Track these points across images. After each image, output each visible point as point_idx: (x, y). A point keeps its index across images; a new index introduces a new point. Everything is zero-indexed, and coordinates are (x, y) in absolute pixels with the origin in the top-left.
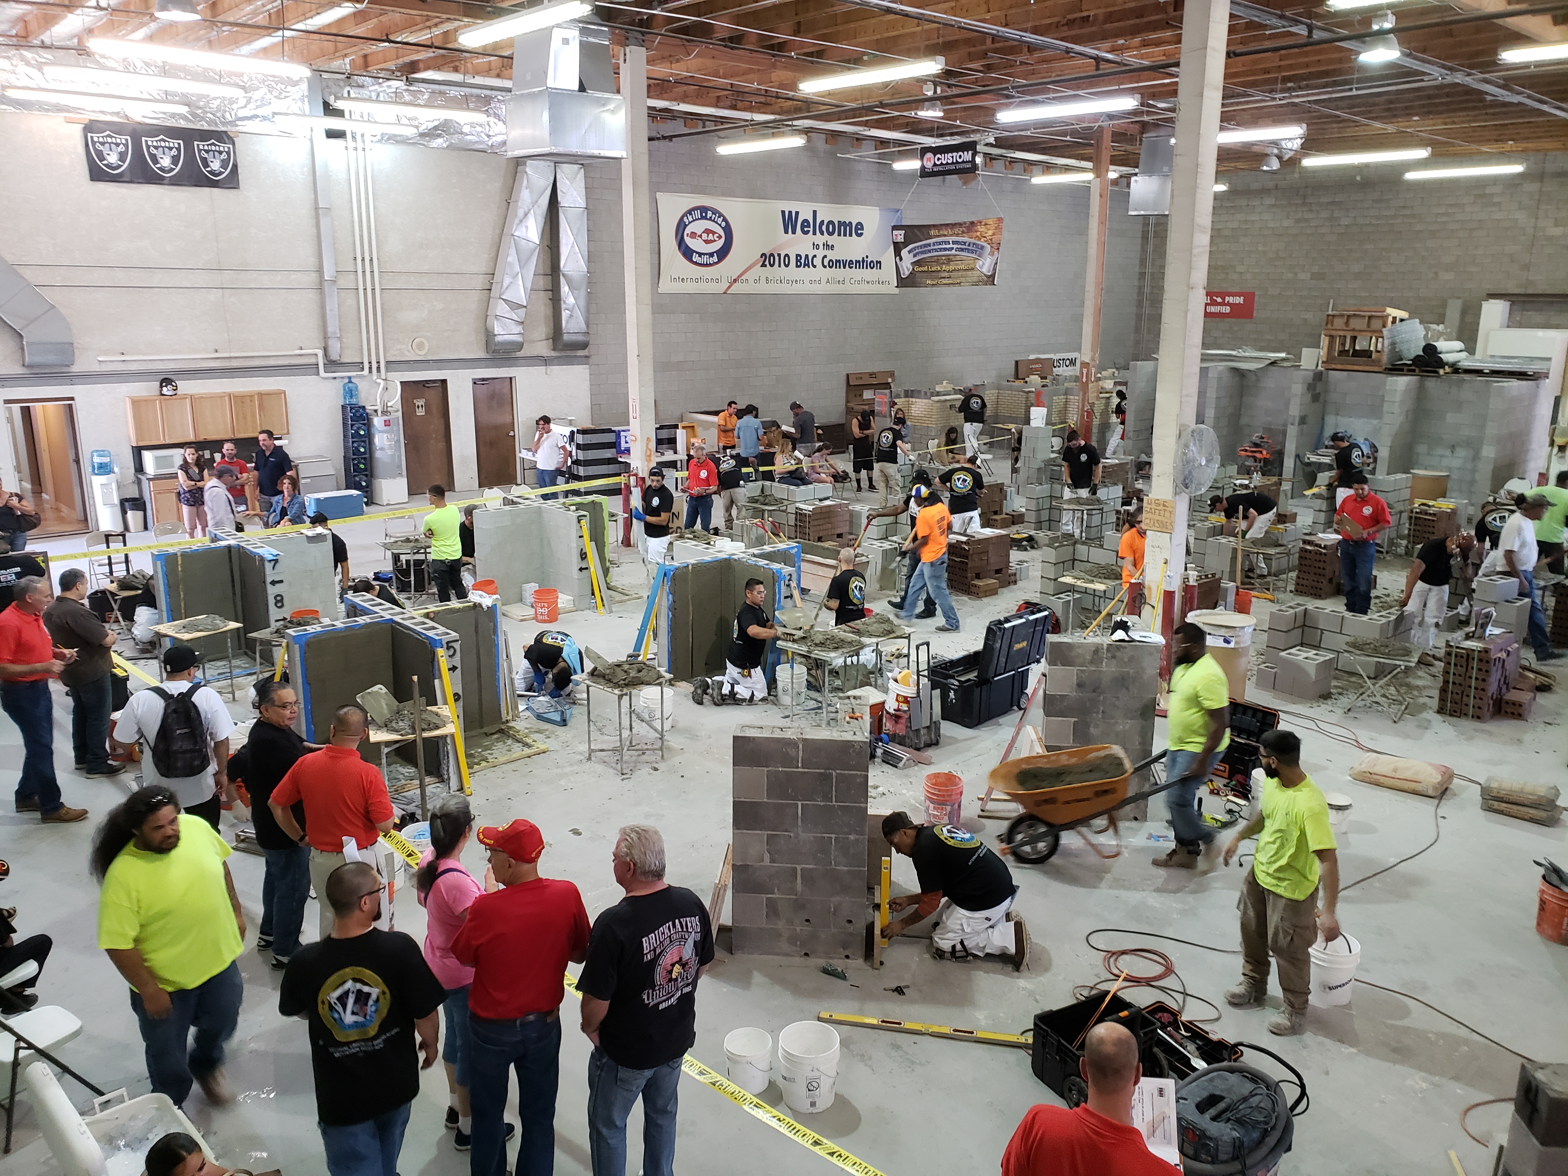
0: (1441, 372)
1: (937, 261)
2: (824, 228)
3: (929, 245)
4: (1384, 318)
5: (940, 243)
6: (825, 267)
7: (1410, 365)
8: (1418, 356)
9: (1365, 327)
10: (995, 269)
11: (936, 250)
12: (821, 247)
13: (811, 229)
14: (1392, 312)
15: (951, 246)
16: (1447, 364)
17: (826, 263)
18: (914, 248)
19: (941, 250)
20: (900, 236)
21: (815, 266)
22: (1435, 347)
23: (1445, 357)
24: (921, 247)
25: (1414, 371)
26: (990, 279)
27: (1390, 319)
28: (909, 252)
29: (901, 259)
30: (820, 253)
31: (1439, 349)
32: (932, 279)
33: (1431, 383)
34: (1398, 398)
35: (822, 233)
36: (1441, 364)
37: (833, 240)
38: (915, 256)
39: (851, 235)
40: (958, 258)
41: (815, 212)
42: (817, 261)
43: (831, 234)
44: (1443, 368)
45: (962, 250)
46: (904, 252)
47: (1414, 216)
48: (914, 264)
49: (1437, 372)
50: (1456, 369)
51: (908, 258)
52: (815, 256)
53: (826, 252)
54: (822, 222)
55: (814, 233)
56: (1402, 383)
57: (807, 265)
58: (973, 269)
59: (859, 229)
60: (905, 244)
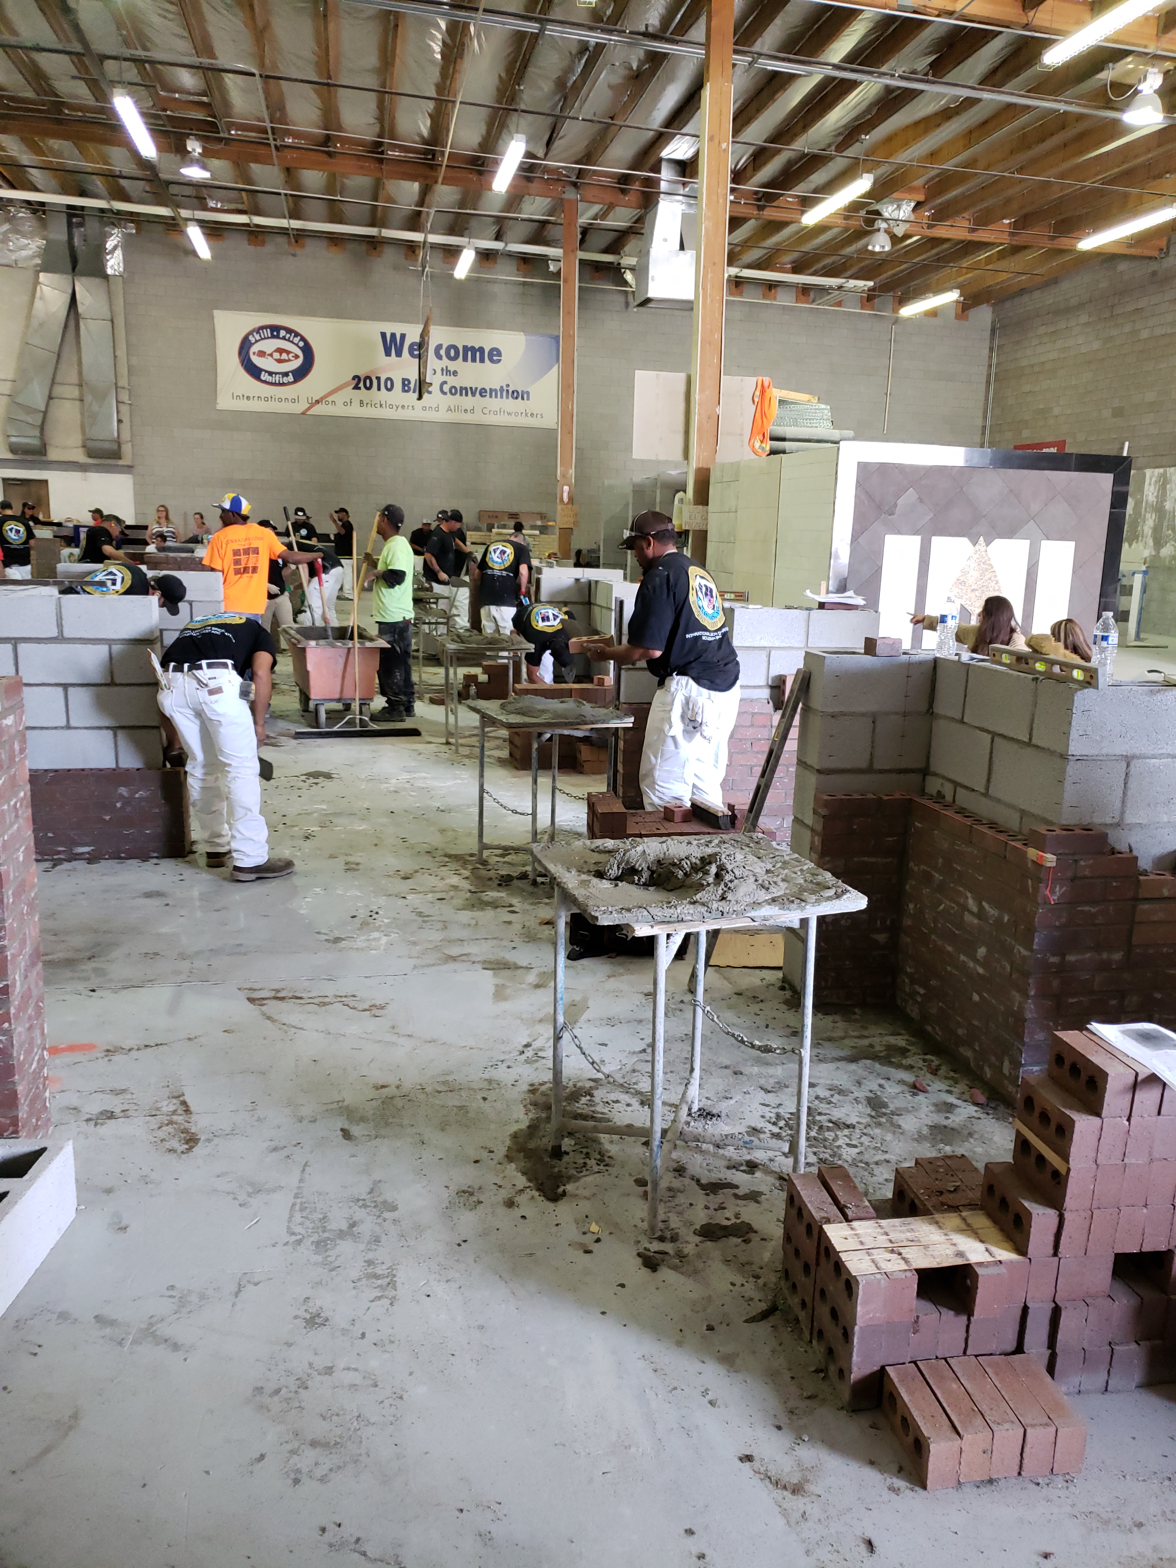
2: (442, 352)
6: (445, 394)
12: (439, 372)
17: (446, 388)
30: (438, 378)
35: (439, 357)
37: (457, 365)
39: (482, 361)
43: (454, 359)
53: (445, 378)
54: (439, 346)
59: (495, 355)
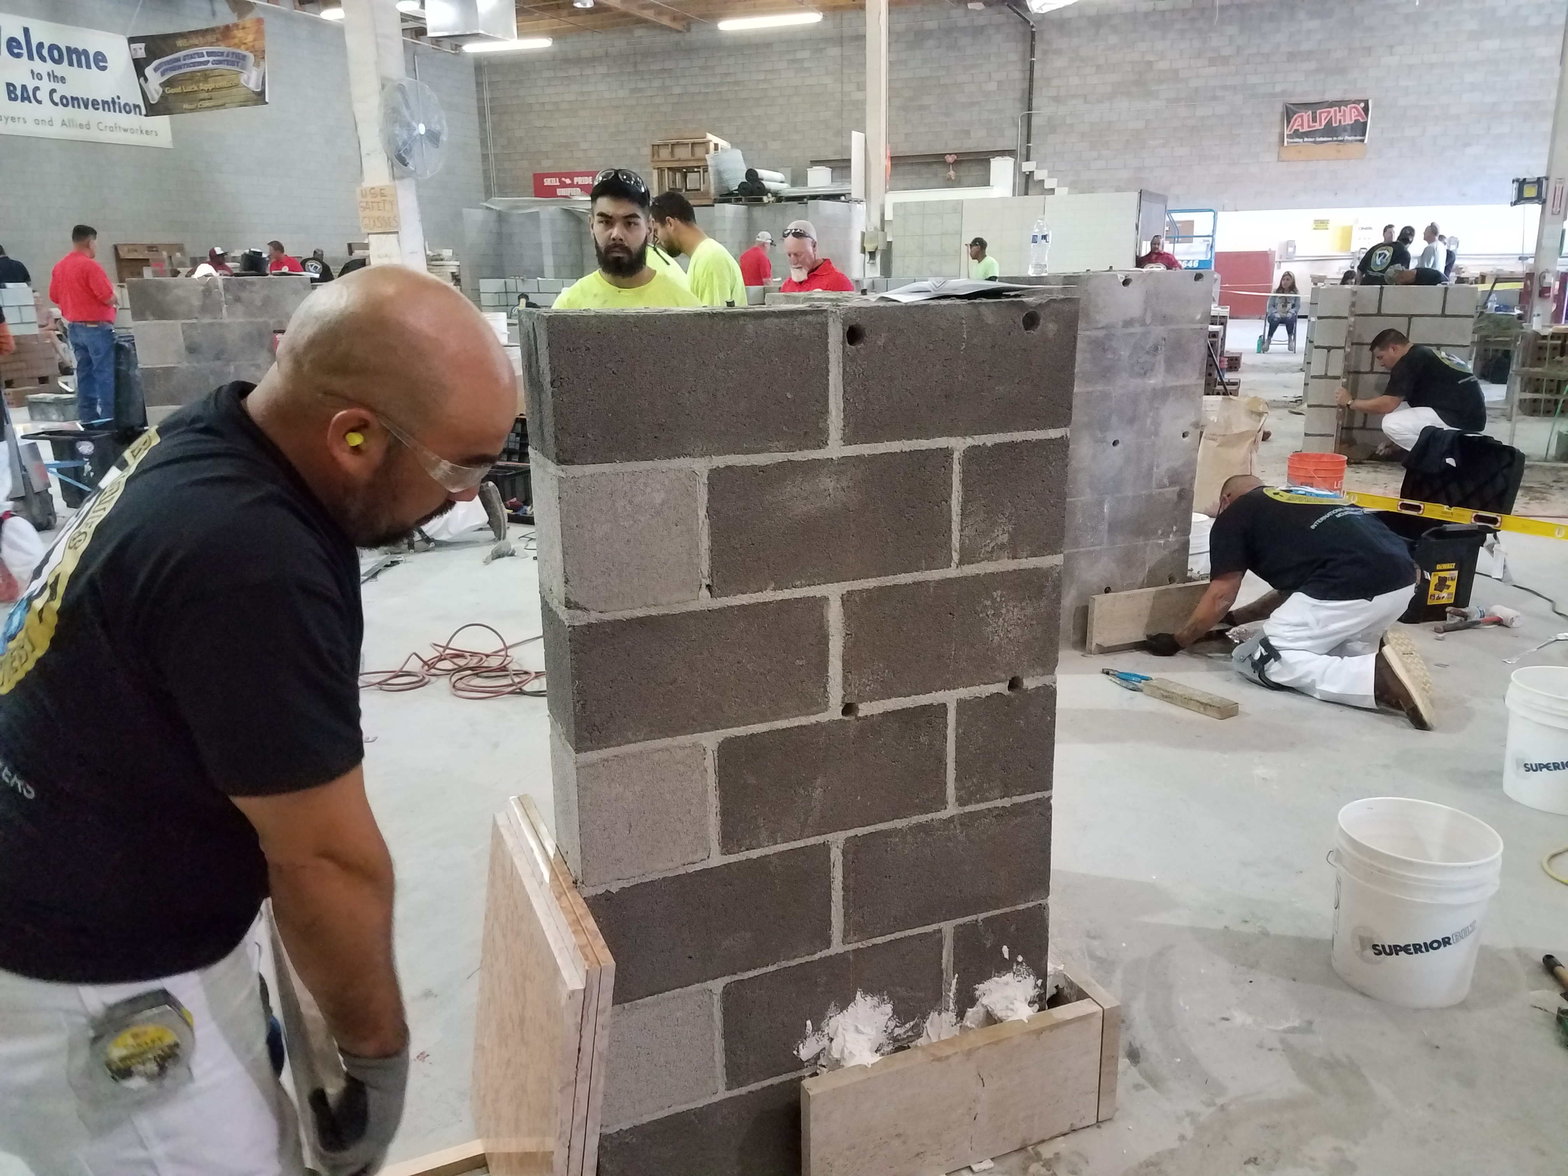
0: (765, 199)
1: (191, 77)
2: (45, 52)
3: (178, 60)
4: (706, 144)
5: (191, 56)
6: (56, 104)
7: (737, 195)
8: (743, 183)
9: (689, 156)
10: (263, 84)
11: (188, 65)
12: (45, 77)
13: (24, 51)
14: (712, 138)
15: (206, 58)
16: (769, 191)
17: (56, 98)
18: (161, 65)
19: (194, 64)
20: (141, 53)
21: (39, 102)
22: (756, 173)
23: (767, 184)
24: (168, 62)
25: (740, 200)
26: (259, 97)
27: (712, 146)
28: (156, 70)
29: (146, 80)
30: (46, 85)
31: (760, 176)
32: (190, 102)
33: (758, 212)
34: (728, 226)
35: (43, 59)
36: (764, 191)
37: (62, 69)
38: (163, 74)
39: (89, 67)
40: (216, 73)
41: (26, 31)
42: (43, 95)
43: (58, 62)
44: (766, 195)
45: (220, 62)
46: (149, 71)
47: (737, 83)
48: (164, 85)
49: (761, 200)
50: (779, 198)
51: (155, 79)
52: (37, 89)
53: (54, 85)
54: (40, 45)
55: (31, 58)
56: (730, 210)
57: (25, 98)
58: (236, 86)
59: (100, 60)
60: (147, 61)
